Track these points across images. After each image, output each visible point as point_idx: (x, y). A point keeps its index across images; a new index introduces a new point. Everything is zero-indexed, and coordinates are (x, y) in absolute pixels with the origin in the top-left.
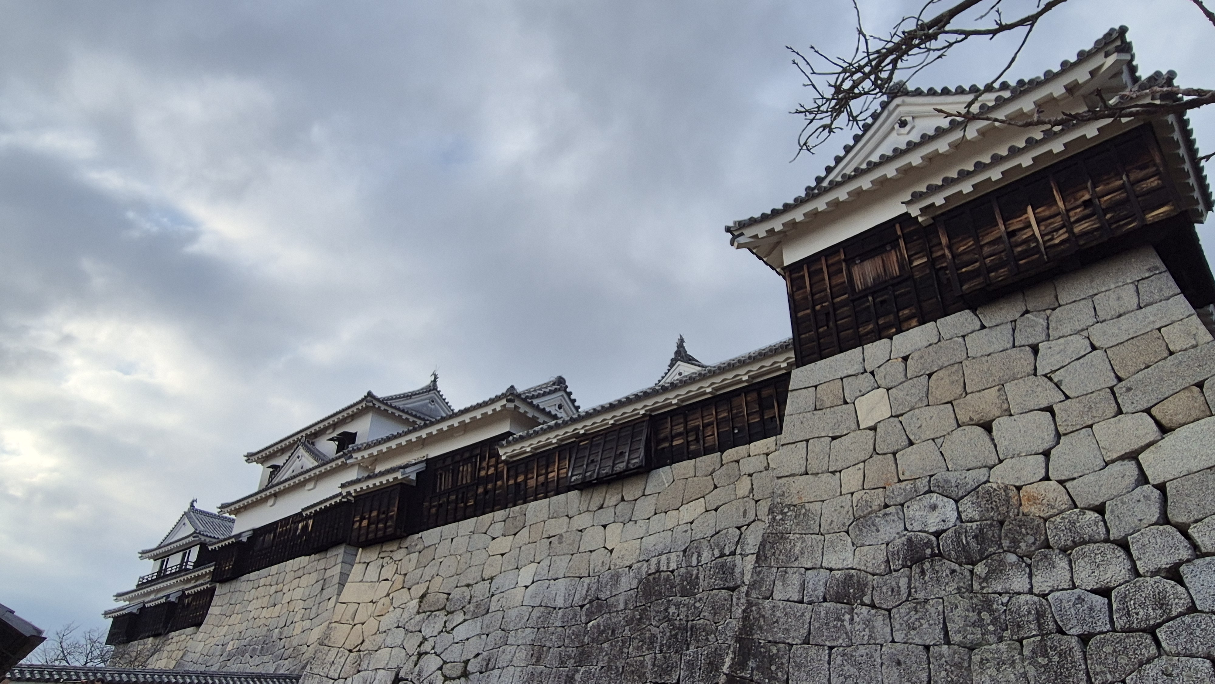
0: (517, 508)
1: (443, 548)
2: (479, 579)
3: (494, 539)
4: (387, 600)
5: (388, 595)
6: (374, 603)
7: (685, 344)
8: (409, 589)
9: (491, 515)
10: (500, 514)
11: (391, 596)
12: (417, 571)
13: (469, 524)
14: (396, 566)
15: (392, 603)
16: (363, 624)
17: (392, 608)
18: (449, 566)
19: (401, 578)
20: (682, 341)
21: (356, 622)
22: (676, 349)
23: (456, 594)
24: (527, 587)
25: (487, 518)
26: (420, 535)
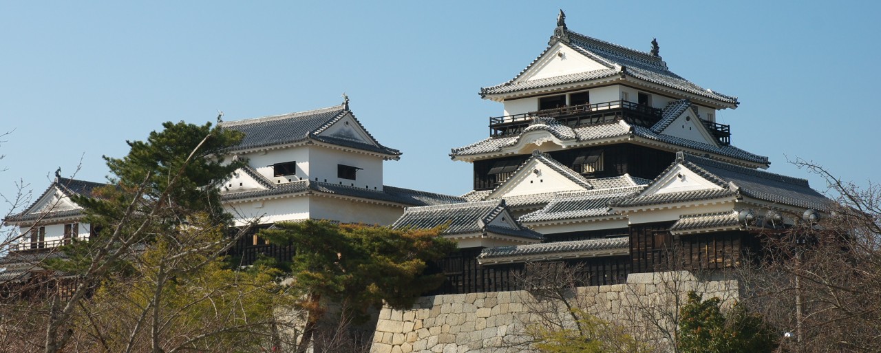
0: (491, 293)
1: (445, 308)
2: (473, 329)
3: (478, 308)
4: (414, 334)
5: (413, 331)
6: (404, 334)
7: (566, 22)
8: (428, 329)
9: (475, 294)
10: (481, 295)
11: (416, 331)
12: (430, 319)
13: (459, 298)
14: (414, 314)
15: (418, 336)
16: (400, 345)
17: (418, 339)
18: (453, 319)
19: (420, 322)
20: (563, 15)
21: (394, 343)
22: (556, 26)
23: (460, 336)
24: (503, 337)
25: (473, 295)
26: (428, 297)
